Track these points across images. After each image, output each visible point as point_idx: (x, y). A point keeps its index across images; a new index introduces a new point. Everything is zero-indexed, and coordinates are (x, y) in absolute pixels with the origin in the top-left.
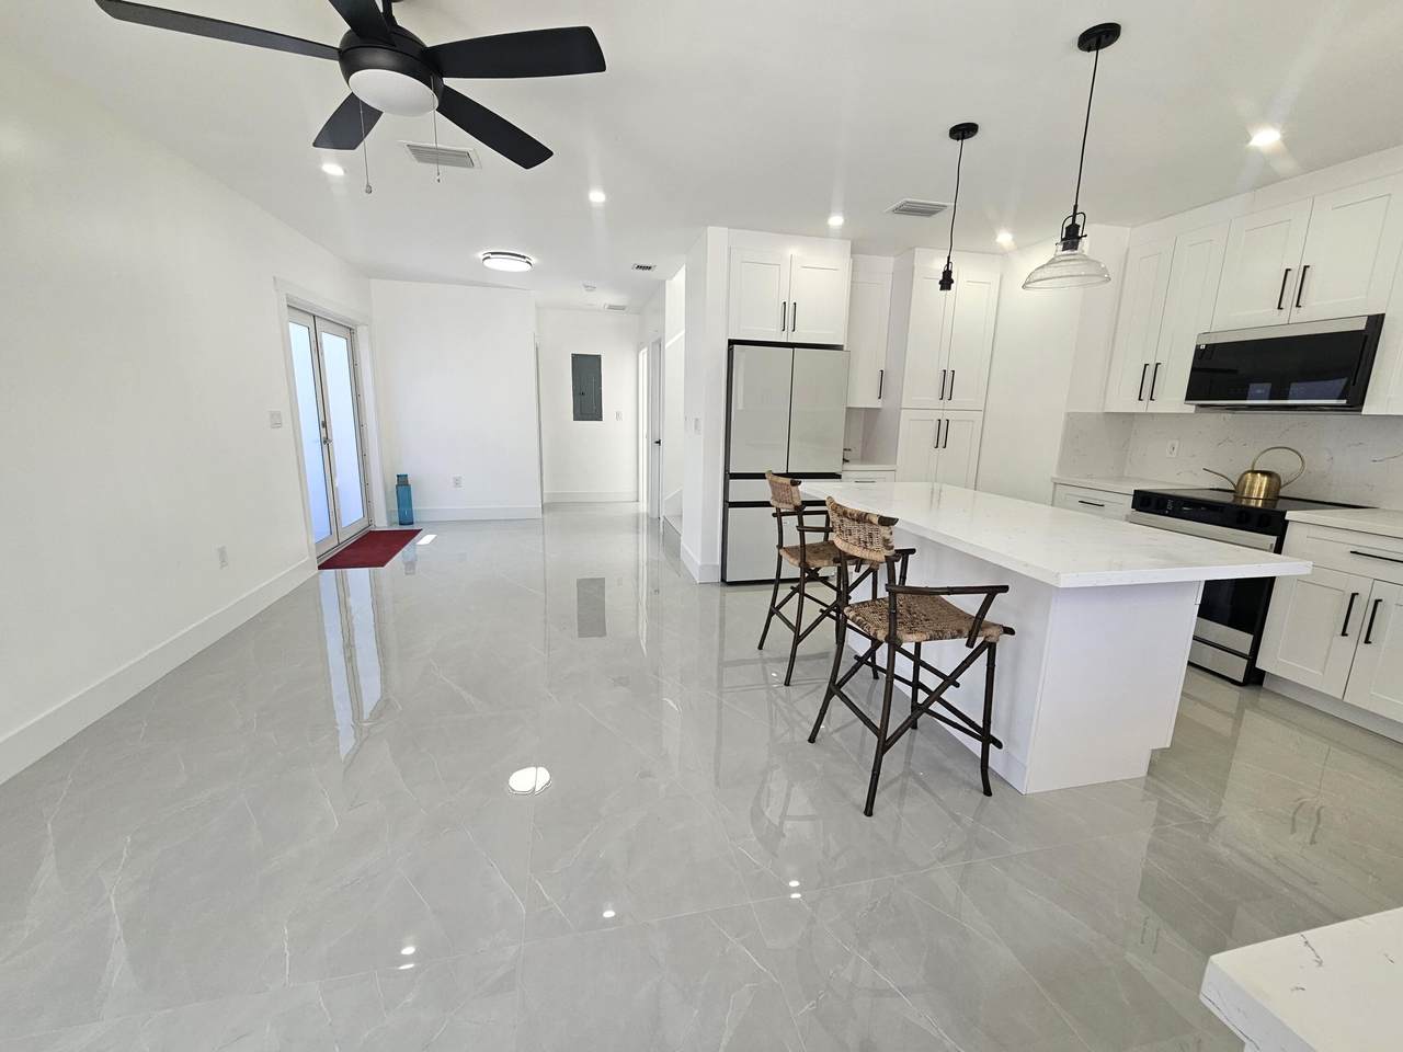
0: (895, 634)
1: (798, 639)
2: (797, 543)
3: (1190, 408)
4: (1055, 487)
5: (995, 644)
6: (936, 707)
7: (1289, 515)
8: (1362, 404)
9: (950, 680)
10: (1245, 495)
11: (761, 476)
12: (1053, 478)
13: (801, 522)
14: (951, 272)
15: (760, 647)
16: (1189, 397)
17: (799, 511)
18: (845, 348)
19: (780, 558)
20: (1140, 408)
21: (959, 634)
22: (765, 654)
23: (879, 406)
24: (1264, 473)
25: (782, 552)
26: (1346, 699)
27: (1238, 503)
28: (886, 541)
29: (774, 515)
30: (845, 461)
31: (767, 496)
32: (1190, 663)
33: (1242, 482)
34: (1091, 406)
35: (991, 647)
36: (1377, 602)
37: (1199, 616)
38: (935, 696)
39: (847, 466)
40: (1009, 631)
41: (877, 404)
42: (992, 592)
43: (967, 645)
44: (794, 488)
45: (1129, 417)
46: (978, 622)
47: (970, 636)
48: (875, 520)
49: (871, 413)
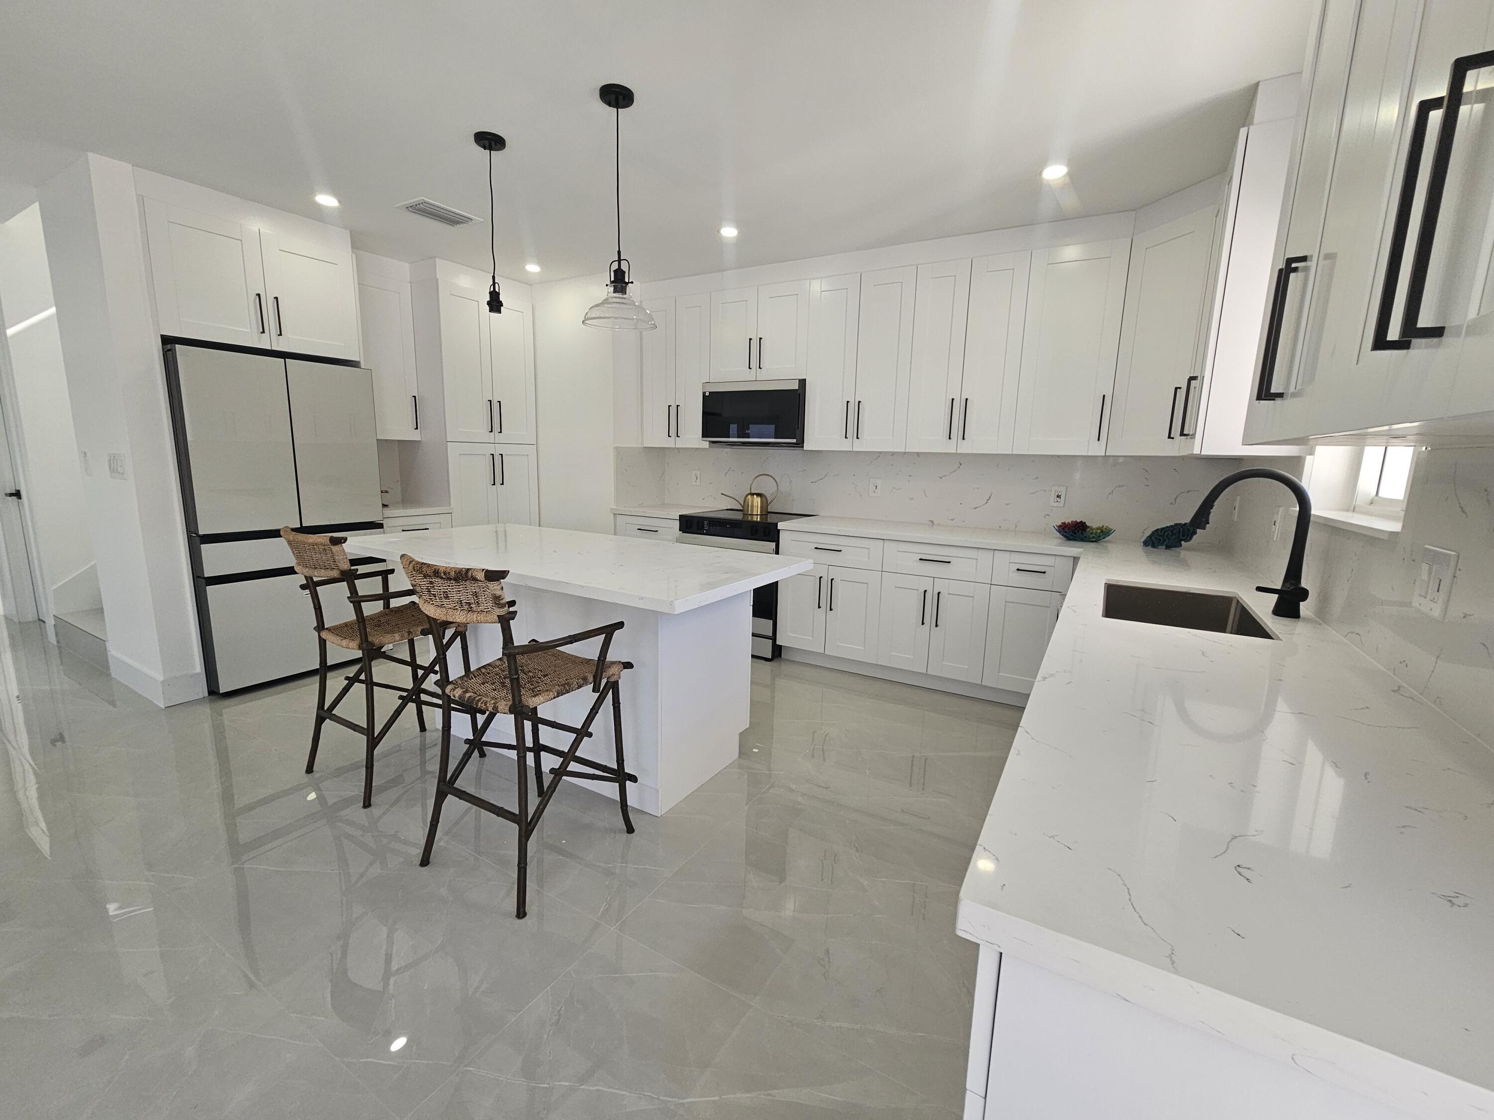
0: (520, 701)
1: (373, 742)
2: (352, 616)
3: (705, 444)
4: (615, 519)
5: (616, 683)
6: (573, 767)
7: (780, 526)
8: (803, 442)
9: (583, 733)
10: (749, 513)
11: (274, 534)
12: (612, 510)
13: (353, 590)
14: (499, 294)
15: (310, 769)
16: (705, 435)
17: (349, 577)
18: (362, 366)
19: (323, 643)
20: (670, 443)
21: (585, 681)
22: (316, 775)
23: (418, 438)
24: (758, 495)
25: (324, 635)
26: (826, 653)
27: (746, 519)
28: (497, 599)
29: (303, 587)
30: (384, 506)
31: (288, 559)
32: (753, 656)
33: (746, 503)
34: (632, 442)
35: (614, 686)
36: (832, 580)
37: (753, 616)
38: (569, 756)
39: (388, 512)
40: (628, 665)
41: (415, 436)
42: (609, 631)
43: (594, 691)
44: (335, 549)
45: (661, 452)
46: (602, 663)
47: (595, 681)
48: (481, 576)
49: (406, 448)
